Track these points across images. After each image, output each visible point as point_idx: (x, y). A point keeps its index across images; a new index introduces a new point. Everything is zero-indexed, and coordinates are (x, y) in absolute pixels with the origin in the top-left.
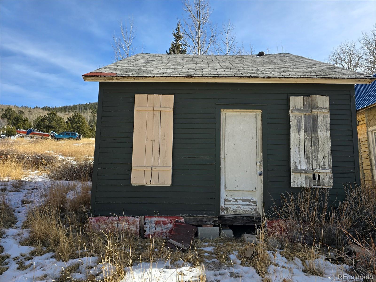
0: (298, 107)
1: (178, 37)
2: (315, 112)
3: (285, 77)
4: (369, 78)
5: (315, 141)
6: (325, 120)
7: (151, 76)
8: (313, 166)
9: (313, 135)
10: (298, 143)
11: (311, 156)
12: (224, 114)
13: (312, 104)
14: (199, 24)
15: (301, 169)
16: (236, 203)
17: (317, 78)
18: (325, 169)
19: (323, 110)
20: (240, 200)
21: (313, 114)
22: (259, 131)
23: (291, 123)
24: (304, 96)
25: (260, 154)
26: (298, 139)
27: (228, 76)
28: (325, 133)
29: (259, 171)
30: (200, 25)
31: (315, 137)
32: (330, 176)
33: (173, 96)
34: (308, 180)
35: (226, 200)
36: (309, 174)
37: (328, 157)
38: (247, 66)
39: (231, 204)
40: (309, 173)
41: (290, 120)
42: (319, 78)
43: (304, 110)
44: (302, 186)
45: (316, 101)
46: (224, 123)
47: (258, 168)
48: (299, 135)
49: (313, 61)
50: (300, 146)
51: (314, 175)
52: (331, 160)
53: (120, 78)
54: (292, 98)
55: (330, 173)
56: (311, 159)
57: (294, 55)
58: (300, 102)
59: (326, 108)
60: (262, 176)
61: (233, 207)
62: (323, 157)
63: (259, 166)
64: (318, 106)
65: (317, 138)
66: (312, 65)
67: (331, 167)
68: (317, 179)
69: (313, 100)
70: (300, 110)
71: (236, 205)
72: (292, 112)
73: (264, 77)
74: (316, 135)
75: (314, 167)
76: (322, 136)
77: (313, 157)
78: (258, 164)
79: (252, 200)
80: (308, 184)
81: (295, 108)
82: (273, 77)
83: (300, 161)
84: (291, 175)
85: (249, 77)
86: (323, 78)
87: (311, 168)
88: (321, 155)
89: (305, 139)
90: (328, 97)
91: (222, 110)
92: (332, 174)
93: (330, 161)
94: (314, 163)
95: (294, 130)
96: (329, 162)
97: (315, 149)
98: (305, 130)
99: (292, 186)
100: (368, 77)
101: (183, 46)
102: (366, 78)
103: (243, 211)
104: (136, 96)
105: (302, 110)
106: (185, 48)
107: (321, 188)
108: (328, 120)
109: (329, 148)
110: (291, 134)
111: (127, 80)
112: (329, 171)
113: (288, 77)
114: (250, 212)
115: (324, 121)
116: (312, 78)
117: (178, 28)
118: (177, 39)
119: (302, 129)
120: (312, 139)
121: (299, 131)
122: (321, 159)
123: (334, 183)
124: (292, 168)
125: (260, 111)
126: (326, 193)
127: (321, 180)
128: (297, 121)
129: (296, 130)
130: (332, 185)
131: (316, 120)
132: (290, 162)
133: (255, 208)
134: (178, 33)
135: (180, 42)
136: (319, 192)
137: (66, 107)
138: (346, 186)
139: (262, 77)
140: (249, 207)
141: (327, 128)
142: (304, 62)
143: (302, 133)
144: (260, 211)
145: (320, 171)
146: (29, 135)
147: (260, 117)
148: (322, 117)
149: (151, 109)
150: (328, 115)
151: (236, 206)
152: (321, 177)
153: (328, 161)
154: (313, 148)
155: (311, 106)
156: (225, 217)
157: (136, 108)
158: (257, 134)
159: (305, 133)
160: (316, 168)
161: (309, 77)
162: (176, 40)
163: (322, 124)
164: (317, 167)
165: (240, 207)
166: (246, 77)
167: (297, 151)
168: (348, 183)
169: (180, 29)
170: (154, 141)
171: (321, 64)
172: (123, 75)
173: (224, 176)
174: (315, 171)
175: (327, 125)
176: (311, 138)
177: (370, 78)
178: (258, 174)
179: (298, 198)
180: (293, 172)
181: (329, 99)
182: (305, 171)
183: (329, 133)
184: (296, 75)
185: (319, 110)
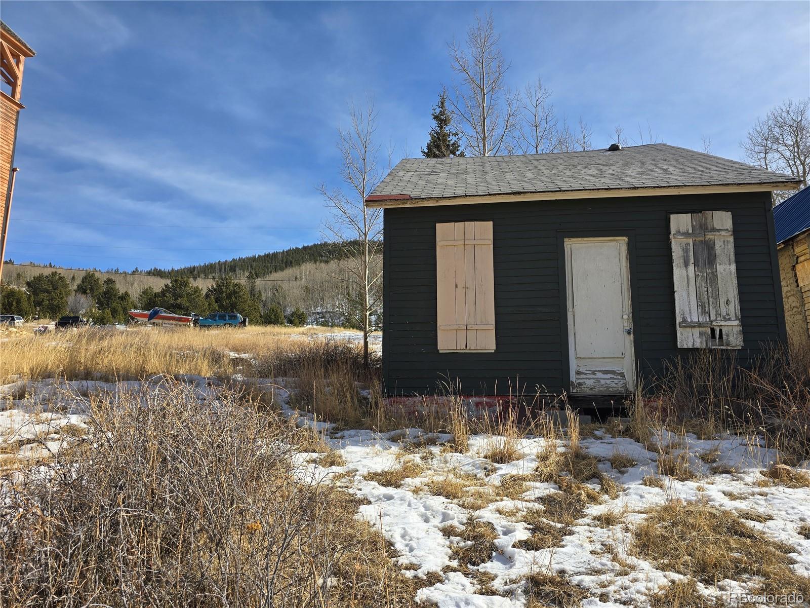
0: (683, 230)
1: (442, 120)
2: (710, 236)
3: (662, 187)
4: (791, 182)
5: (713, 279)
6: (726, 247)
7: (461, 196)
8: (711, 316)
9: (709, 270)
10: (686, 283)
11: (706, 301)
12: (569, 246)
13: (705, 225)
14: (484, 93)
15: (692, 322)
16: (594, 376)
17: (710, 185)
18: (729, 319)
19: (723, 233)
20: (599, 371)
21: (707, 239)
22: (624, 268)
23: (673, 254)
24: (691, 212)
25: (628, 303)
26: (686, 276)
27: (575, 189)
28: (728, 267)
29: (627, 328)
30: (484, 95)
31: (713, 273)
32: (738, 330)
33: (491, 223)
34: (704, 337)
35: (578, 373)
36: (704, 329)
37: (733, 302)
38: (597, 171)
39: (586, 378)
40: (704, 327)
41: (671, 249)
42: (714, 185)
43: (693, 233)
44: (696, 347)
45: (711, 221)
46: (569, 259)
47: (626, 324)
48: (687, 272)
49: (706, 157)
50: (688, 287)
51: (713, 330)
52: (739, 307)
53: (417, 201)
54: (673, 217)
55: (737, 326)
56: (707, 306)
57: (673, 147)
58: (687, 223)
59: (727, 230)
60: (632, 335)
61: (590, 383)
62: (726, 302)
63: (626, 321)
64: (715, 226)
65: (715, 275)
66: (704, 165)
67: (740, 317)
68: (717, 336)
69: (706, 219)
70: (686, 234)
71: (594, 379)
72: (675, 238)
73: (629, 188)
74: (714, 270)
75: (713, 318)
76: (722, 271)
77: (711, 303)
78: (625, 317)
79: (618, 372)
80: (705, 343)
81: (678, 232)
82: (643, 187)
83: (690, 310)
84: (678, 331)
85: (606, 189)
86: (720, 185)
87: (708, 320)
88: (723, 300)
89: (696, 276)
90: (730, 213)
91: (566, 240)
92: (741, 328)
93: (737, 308)
94: (713, 312)
95: (679, 265)
96: (735, 310)
97: (712, 291)
98: (696, 264)
99: (679, 347)
100: (790, 180)
101: (452, 135)
102: (787, 182)
103: (604, 388)
104: (438, 225)
105: (689, 234)
106: (457, 140)
107: (724, 350)
108: (731, 247)
109: (735, 289)
110: (674, 270)
111: (427, 204)
112: (737, 323)
113: (665, 185)
114: (616, 389)
115: (724, 249)
116: (703, 186)
117: (442, 103)
118: (440, 124)
119: (691, 263)
120: (708, 277)
121: (686, 265)
122: (723, 306)
123: (744, 341)
124: (679, 319)
125: (624, 238)
126: (733, 356)
127: (724, 337)
128: (683, 249)
129: (681, 264)
130: (742, 343)
131: (712, 247)
132: (675, 312)
133: (623, 383)
134: (442, 113)
135: (447, 129)
136: (722, 355)
137: (194, 268)
138: (765, 344)
139: (626, 188)
140: (613, 382)
141: (729, 259)
142: (692, 160)
143: (691, 268)
144: (631, 387)
145: (723, 323)
146: (152, 321)
147: (624, 248)
148: (722, 243)
149: (462, 242)
150: (731, 239)
151: (594, 381)
152: (723, 333)
153: (734, 308)
154: (710, 289)
155: (704, 228)
156: (578, 397)
157: (439, 243)
158: (622, 273)
159: (696, 268)
160: (716, 320)
161: (699, 184)
162: (439, 127)
163: (721, 254)
164: (717, 317)
165: (600, 382)
166: (602, 189)
167: (685, 294)
168: (768, 341)
169: (445, 105)
170: (468, 288)
171: (719, 161)
172: (421, 197)
173: (573, 337)
174: (714, 323)
175: (730, 255)
176: (705, 274)
177: (795, 182)
178: (626, 334)
179: (689, 362)
180: (680, 327)
181: (731, 216)
182: (699, 325)
183: (733, 267)
184: (678, 182)
185: (717, 233)
